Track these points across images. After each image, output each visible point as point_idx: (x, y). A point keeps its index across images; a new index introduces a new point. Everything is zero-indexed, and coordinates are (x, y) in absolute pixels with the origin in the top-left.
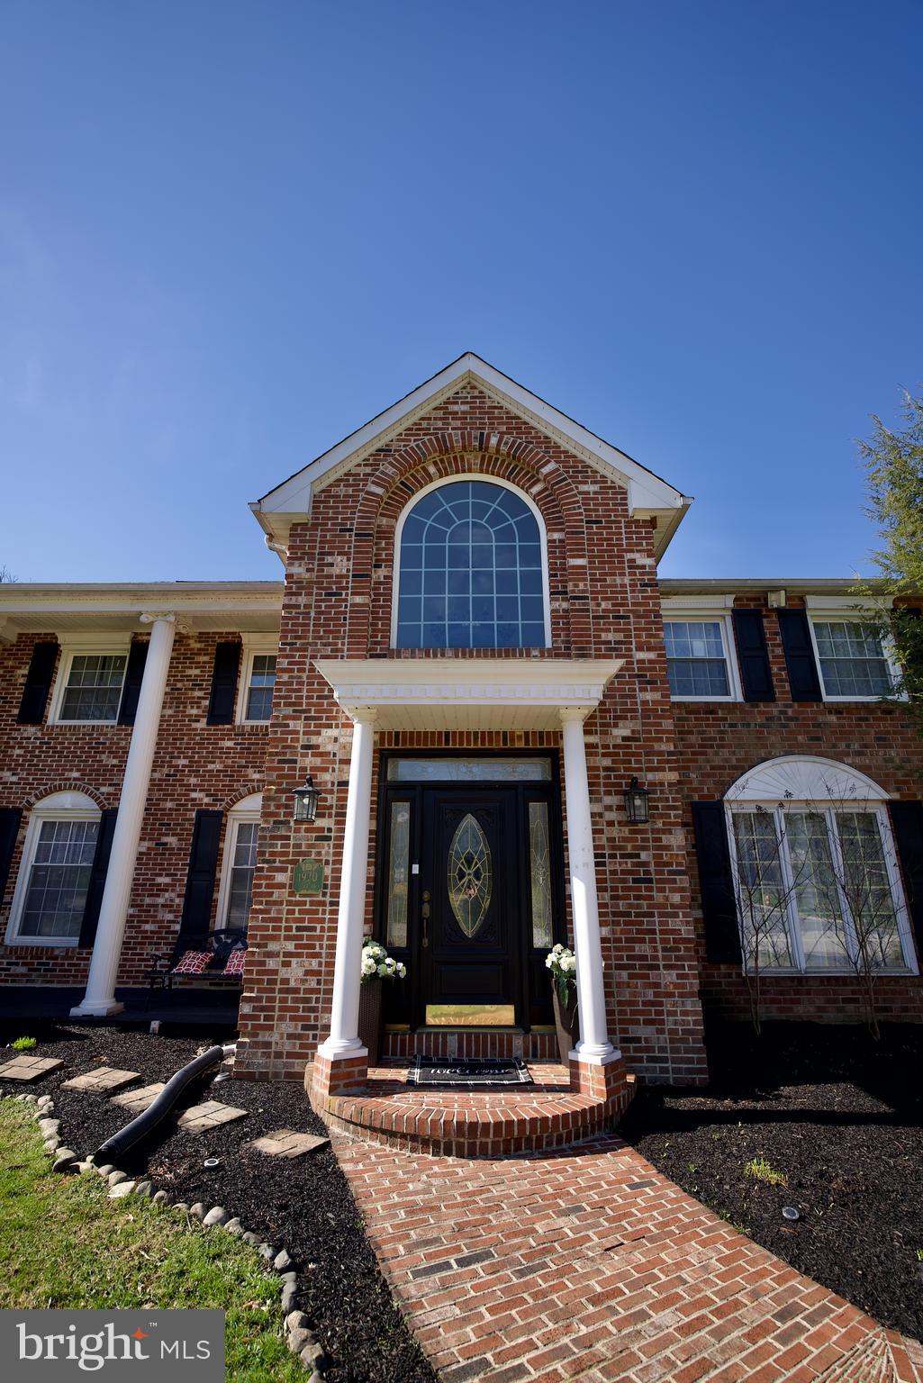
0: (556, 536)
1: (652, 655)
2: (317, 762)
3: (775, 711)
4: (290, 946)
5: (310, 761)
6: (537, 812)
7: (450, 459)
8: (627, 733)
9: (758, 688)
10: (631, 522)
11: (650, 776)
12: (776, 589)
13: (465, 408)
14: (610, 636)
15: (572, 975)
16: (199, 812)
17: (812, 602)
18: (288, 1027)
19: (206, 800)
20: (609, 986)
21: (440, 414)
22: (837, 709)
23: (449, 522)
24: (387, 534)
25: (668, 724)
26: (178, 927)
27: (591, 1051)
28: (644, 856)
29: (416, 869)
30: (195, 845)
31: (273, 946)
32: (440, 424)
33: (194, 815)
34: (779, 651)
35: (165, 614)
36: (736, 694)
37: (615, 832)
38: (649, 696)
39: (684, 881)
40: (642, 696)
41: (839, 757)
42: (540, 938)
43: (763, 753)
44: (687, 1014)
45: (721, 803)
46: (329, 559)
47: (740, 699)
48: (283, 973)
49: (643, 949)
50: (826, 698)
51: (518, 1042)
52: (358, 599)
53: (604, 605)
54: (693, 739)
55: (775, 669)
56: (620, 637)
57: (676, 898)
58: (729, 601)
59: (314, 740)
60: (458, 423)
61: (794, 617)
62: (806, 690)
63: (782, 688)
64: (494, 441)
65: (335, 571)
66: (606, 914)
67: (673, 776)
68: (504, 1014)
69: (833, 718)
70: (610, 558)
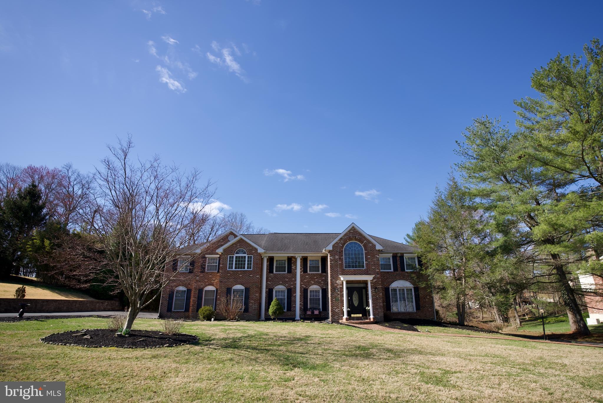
0: (366, 252)
1: (379, 270)
2: (337, 285)
3: (398, 273)
4: (336, 308)
5: (336, 285)
6: (364, 291)
7: (350, 239)
8: (375, 281)
9: (395, 269)
10: (376, 250)
11: (378, 286)
12: (399, 253)
13: (352, 231)
14: (373, 268)
15: (369, 310)
16: (304, 289)
17: (405, 255)
18: (337, 317)
19: (305, 287)
20: (373, 311)
21: (349, 232)
22: (407, 272)
23: (350, 248)
24: (342, 251)
25: (380, 280)
26: (303, 308)
27: (372, 317)
28: (377, 296)
29: (349, 298)
30: (304, 294)
31: (334, 308)
32: (349, 234)
33: (303, 289)
34: (399, 263)
35: (300, 256)
36: (392, 270)
37: (374, 293)
38: (378, 276)
39: (382, 299)
40: (377, 276)
41: (407, 280)
42: (365, 307)
43: (396, 280)
44: (382, 314)
45: (389, 287)
46: (335, 256)
47: (393, 271)
48: (335, 311)
49: (377, 307)
50: (406, 270)
51: (363, 318)
52: (340, 262)
53: (372, 263)
54: (385, 277)
55: (398, 266)
56: (375, 268)
57: (381, 301)
58: (392, 254)
59: (336, 282)
60: (352, 234)
61: (402, 257)
62: (403, 269)
63: (399, 269)
64: (357, 237)
65: (336, 258)
66: (373, 303)
67: (381, 286)
68: (361, 315)
69: (407, 274)
70: (373, 256)
